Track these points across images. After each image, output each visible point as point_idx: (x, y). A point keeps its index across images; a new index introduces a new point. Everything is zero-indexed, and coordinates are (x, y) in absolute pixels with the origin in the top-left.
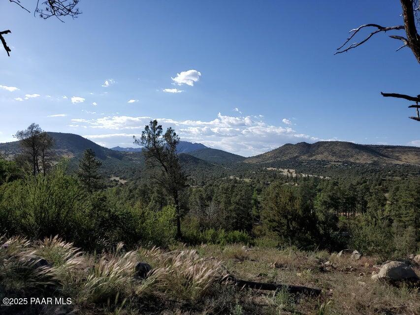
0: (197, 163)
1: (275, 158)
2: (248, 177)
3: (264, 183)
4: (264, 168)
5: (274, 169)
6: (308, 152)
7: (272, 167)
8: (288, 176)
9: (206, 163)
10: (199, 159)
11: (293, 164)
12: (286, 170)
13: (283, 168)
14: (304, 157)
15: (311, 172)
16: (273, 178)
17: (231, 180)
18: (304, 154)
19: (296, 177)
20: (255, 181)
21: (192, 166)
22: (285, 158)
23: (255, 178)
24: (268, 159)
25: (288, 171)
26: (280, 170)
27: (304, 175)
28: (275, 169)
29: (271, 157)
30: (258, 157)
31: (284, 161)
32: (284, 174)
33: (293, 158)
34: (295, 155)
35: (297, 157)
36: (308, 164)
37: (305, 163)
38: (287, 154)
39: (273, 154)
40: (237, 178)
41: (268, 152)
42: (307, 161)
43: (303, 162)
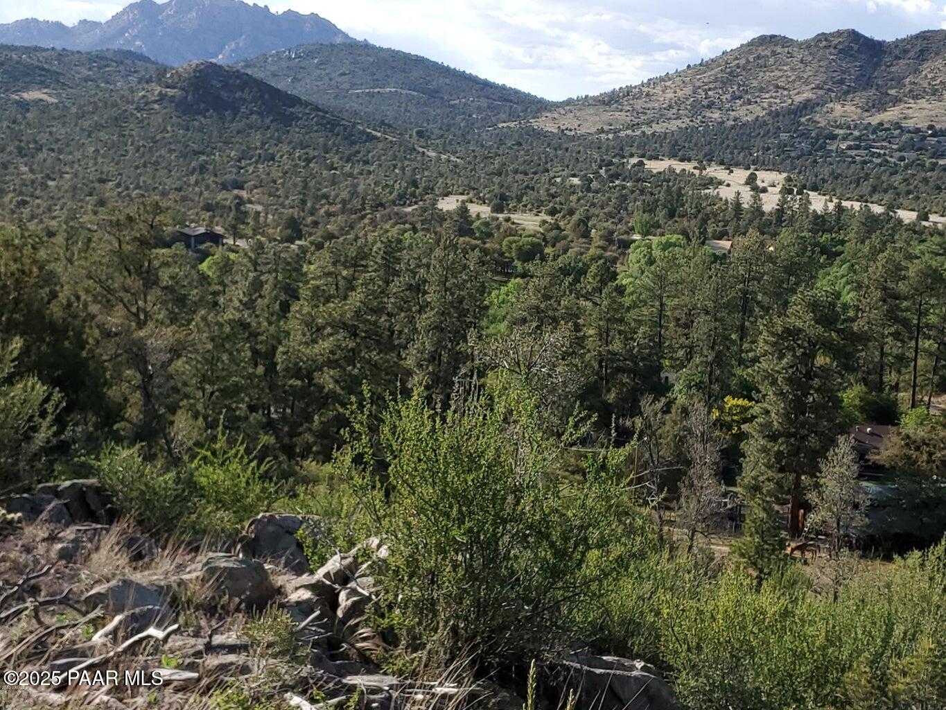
0: (287, 121)
1: (697, 108)
2: (537, 206)
3: (609, 238)
4: (634, 160)
5: (678, 166)
6: (865, 82)
7: (673, 155)
8: (738, 205)
9: (330, 122)
10: (295, 101)
11: (782, 146)
12: (741, 175)
13: (729, 166)
14: (844, 111)
15: (865, 188)
16: (661, 214)
17: (442, 217)
18: (843, 97)
19: (780, 212)
20: (568, 225)
21: (256, 138)
22: (746, 113)
23: (571, 212)
24: (661, 116)
25: (751, 180)
26: (715, 171)
27: (818, 203)
28: (689, 167)
29: (679, 103)
30: (611, 100)
31: (740, 126)
32: (726, 193)
33: (790, 112)
34: (799, 99)
35: (807, 106)
36: (858, 147)
37: (845, 139)
38: (761, 90)
39: (688, 90)
40: (474, 209)
41: (662, 79)
42: (856, 133)
43: (833, 137)
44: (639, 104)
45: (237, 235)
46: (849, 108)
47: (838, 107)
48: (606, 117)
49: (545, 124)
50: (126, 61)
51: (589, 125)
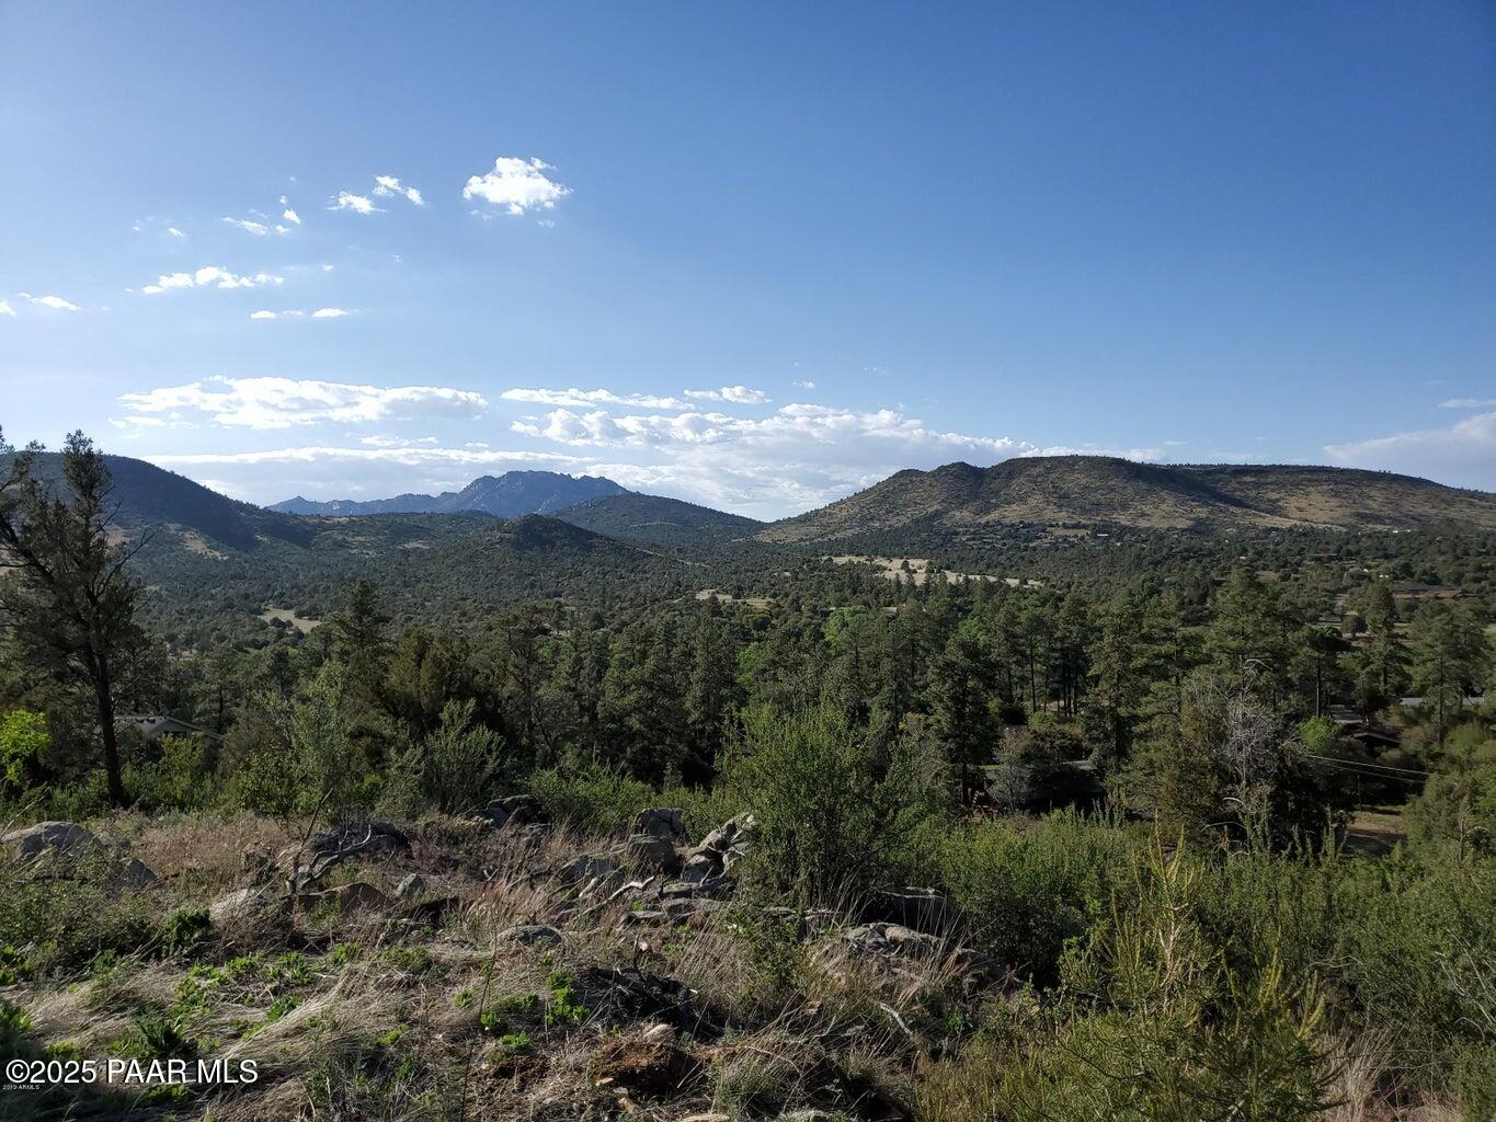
0: (589, 548)
1: (864, 520)
2: (763, 593)
3: (814, 610)
4: (825, 558)
5: (855, 560)
6: (974, 496)
7: (851, 553)
8: (898, 583)
9: (617, 547)
10: (592, 535)
11: (923, 542)
12: (898, 563)
13: (889, 558)
14: (962, 515)
15: (982, 566)
16: (848, 592)
17: (699, 605)
18: (960, 506)
19: (927, 585)
20: (785, 604)
21: (568, 561)
22: (895, 522)
23: (787, 595)
24: (840, 528)
25: (905, 566)
26: (881, 561)
27: (952, 578)
28: (862, 559)
29: (851, 518)
30: (806, 519)
31: (893, 530)
32: (890, 575)
33: (925, 519)
34: (930, 510)
35: (937, 514)
36: (974, 539)
37: (964, 534)
38: (905, 506)
39: (857, 509)
40: (721, 598)
41: (838, 503)
42: (972, 530)
43: (957, 534)
44: (825, 520)
45: (560, 628)
46: (965, 513)
47: (958, 514)
48: (803, 530)
49: (764, 538)
50: (475, 516)
51: (793, 536)
